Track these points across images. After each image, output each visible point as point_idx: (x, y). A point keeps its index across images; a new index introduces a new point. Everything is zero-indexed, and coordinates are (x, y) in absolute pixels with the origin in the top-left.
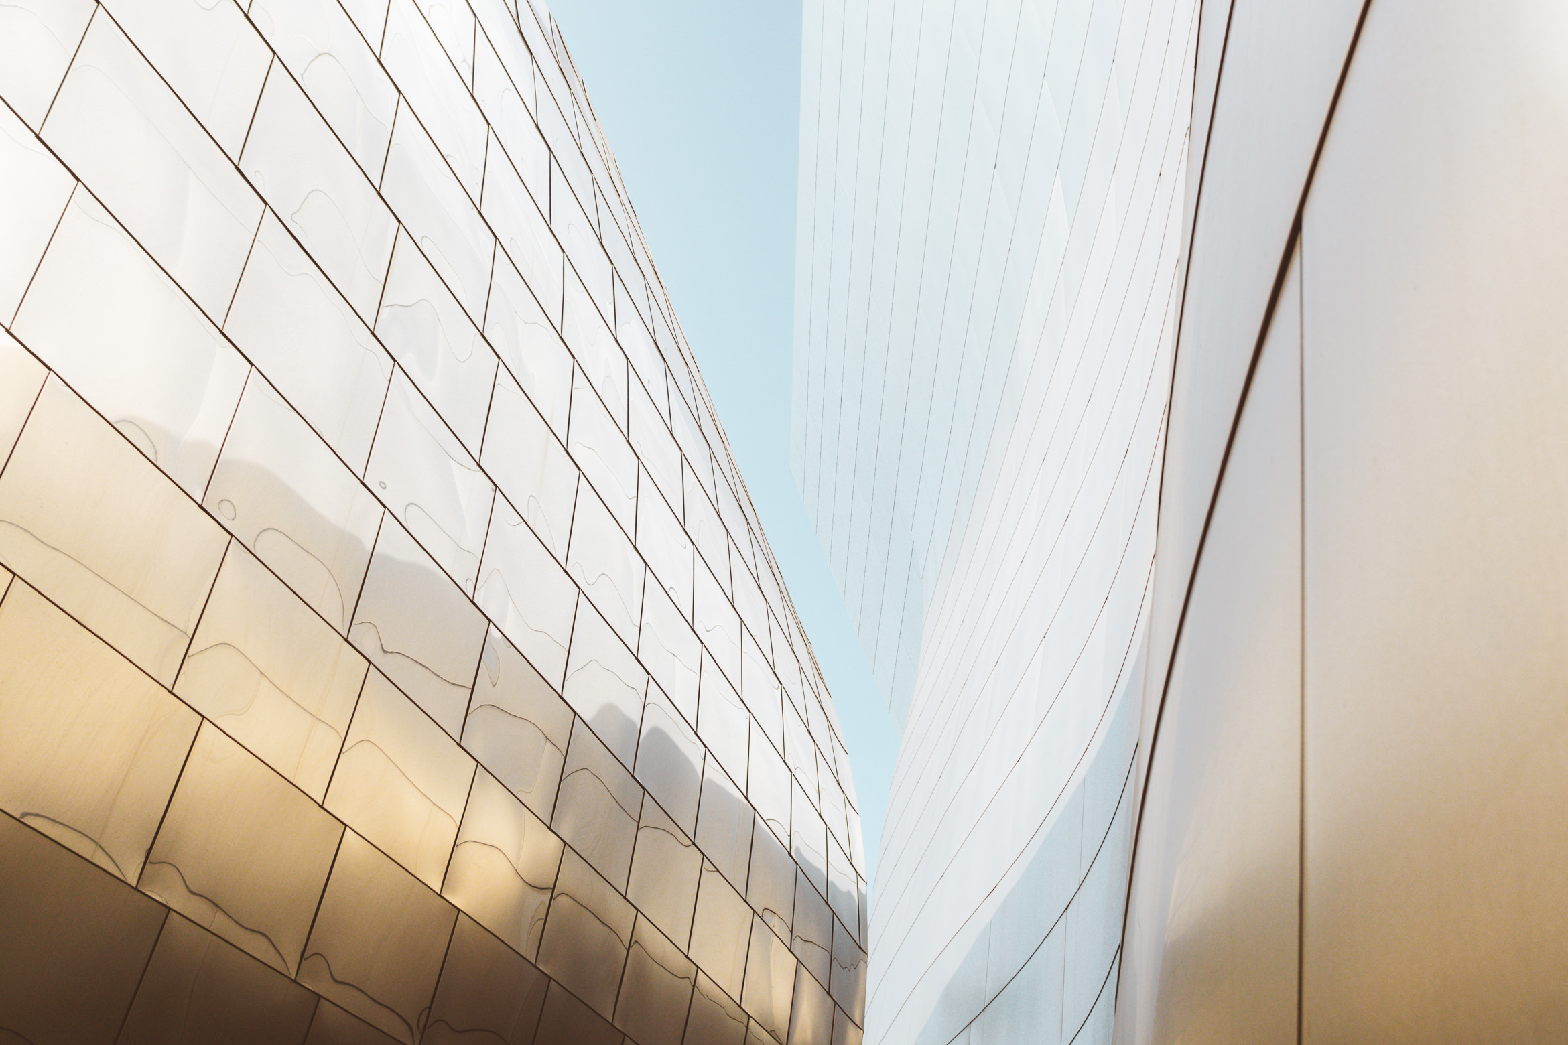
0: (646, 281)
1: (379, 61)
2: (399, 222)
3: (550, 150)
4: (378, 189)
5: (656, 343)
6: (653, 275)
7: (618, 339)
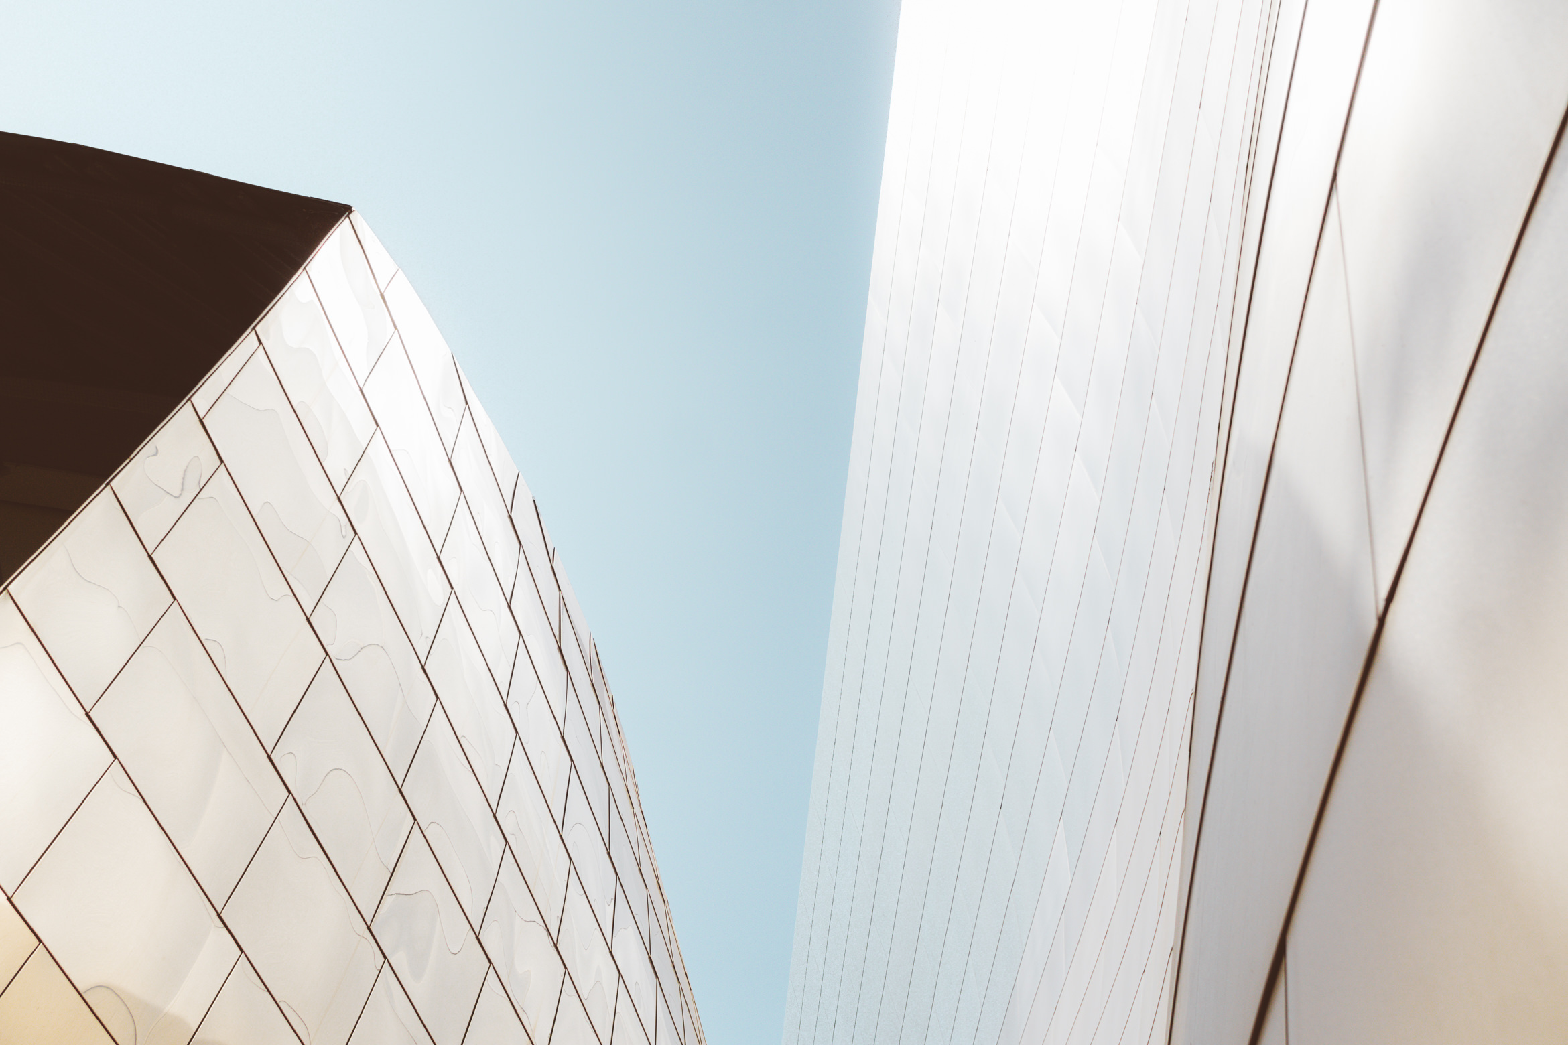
0: (648, 895)
1: (423, 668)
2: (415, 819)
3: (572, 760)
4: (400, 786)
5: (650, 958)
6: (655, 889)
7: (613, 952)
